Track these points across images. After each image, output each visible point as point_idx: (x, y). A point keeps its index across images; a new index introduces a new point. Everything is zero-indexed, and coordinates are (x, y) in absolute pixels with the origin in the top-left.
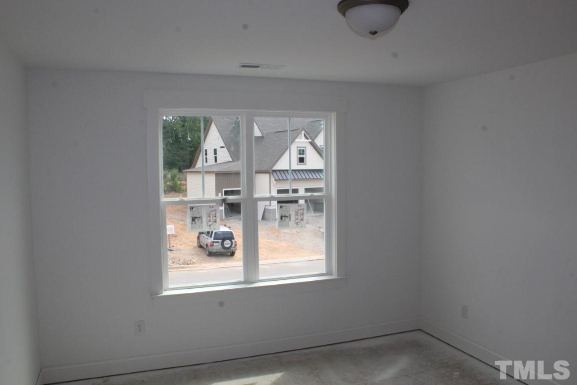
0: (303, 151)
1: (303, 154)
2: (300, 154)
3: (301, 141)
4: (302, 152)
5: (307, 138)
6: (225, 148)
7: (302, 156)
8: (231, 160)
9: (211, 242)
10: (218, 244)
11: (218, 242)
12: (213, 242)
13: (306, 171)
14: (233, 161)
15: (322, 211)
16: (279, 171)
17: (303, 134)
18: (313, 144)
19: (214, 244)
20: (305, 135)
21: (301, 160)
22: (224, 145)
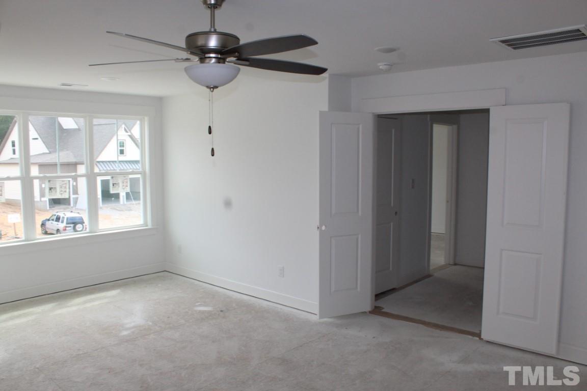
0: (123, 143)
1: (123, 146)
2: (120, 146)
3: (122, 135)
4: (122, 145)
5: (127, 132)
6: (40, 139)
7: (122, 148)
8: (48, 152)
9: (64, 227)
10: (70, 228)
11: (70, 227)
12: (66, 227)
13: (126, 162)
14: (50, 153)
15: (139, 199)
16: (102, 162)
17: (123, 128)
18: (131, 137)
19: (67, 228)
20: (125, 130)
21: (122, 152)
22: (37, 136)
